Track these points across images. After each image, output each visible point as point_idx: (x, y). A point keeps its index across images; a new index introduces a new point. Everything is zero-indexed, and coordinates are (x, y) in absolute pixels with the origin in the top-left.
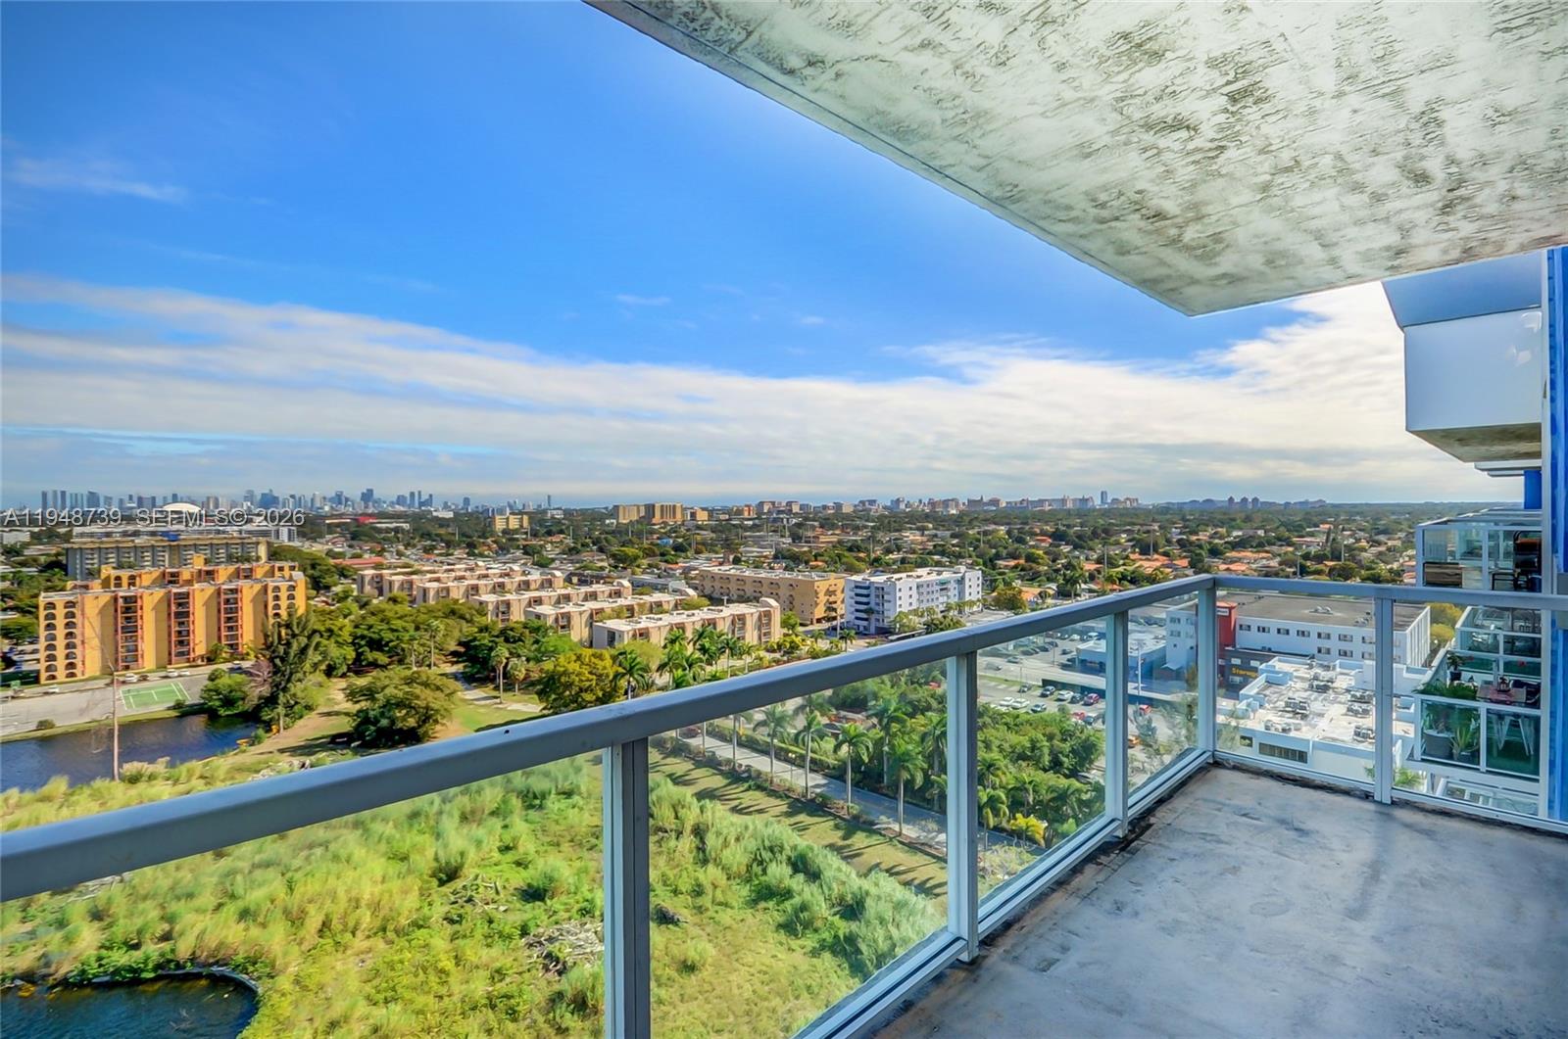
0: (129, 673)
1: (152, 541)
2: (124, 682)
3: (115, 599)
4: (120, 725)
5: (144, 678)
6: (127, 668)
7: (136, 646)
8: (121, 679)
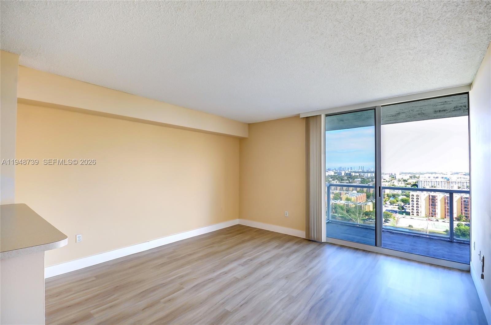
0: (433, 218)
1: (442, 180)
2: (431, 220)
3: (429, 196)
4: (429, 232)
5: (437, 221)
6: (433, 216)
7: (435, 210)
8: (431, 219)
